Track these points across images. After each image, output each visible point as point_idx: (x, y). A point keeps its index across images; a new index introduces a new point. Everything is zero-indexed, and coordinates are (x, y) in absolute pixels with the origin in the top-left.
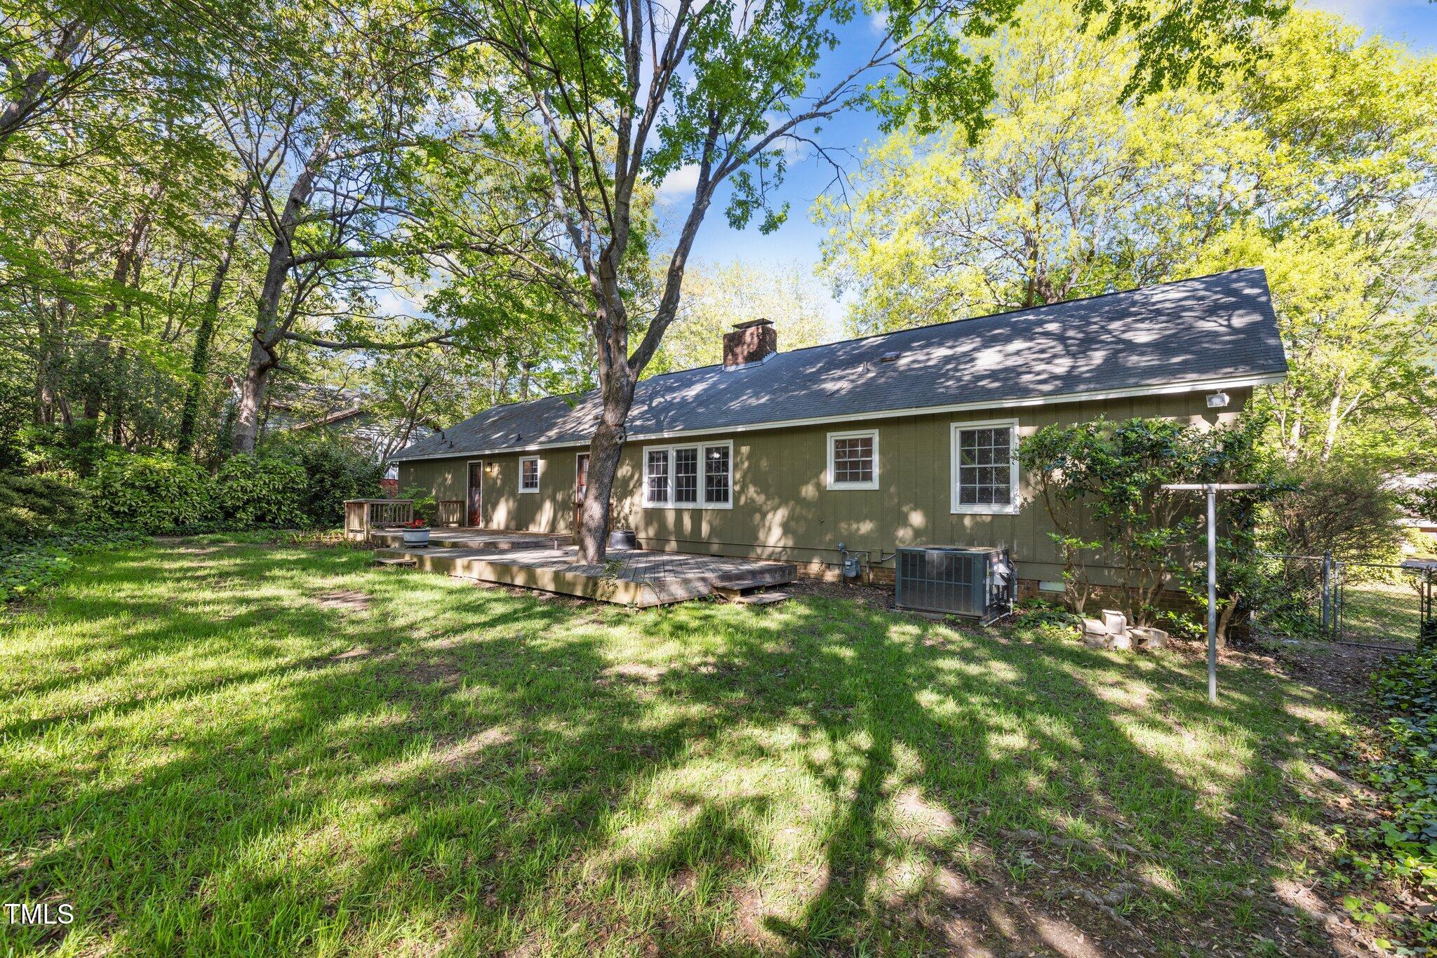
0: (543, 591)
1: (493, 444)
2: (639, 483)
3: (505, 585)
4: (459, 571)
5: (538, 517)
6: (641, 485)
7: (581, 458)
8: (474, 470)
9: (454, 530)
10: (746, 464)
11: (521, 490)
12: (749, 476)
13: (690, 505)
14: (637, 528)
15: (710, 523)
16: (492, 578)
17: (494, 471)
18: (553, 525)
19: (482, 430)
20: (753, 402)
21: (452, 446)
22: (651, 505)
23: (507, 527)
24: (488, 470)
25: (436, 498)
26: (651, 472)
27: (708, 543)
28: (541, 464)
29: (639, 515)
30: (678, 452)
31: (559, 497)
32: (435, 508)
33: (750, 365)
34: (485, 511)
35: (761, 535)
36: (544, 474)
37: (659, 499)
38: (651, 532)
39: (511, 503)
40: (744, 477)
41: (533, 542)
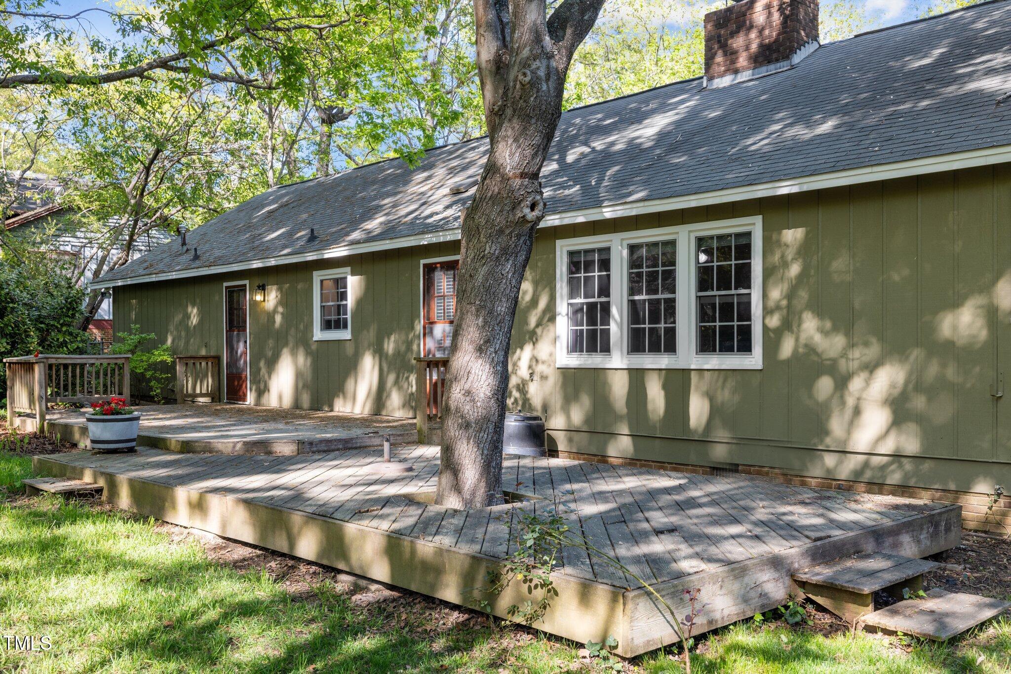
0: (362, 579)
1: (265, 251)
2: (550, 315)
3: (275, 554)
4: (181, 514)
5: (350, 384)
6: (553, 319)
7: (430, 269)
8: (235, 297)
9: (201, 411)
10: (795, 269)
11: (319, 334)
12: (803, 295)
13: (663, 361)
14: (545, 408)
15: (711, 397)
16: (247, 534)
17: (270, 299)
18: (379, 399)
19: (249, 227)
20: (801, 132)
21: (196, 257)
22: (574, 361)
23: (297, 405)
24: (259, 297)
25: (173, 351)
26: (572, 294)
27: (704, 441)
28: (354, 284)
29: (551, 381)
30: (633, 248)
31: (390, 346)
32: (169, 368)
33: (763, 71)
34: (256, 373)
35: (836, 426)
36: (360, 303)
37: (592, 349)
38: (577, 416)
39: (301, 359)
40: (790, 296)
41: (340, 440)
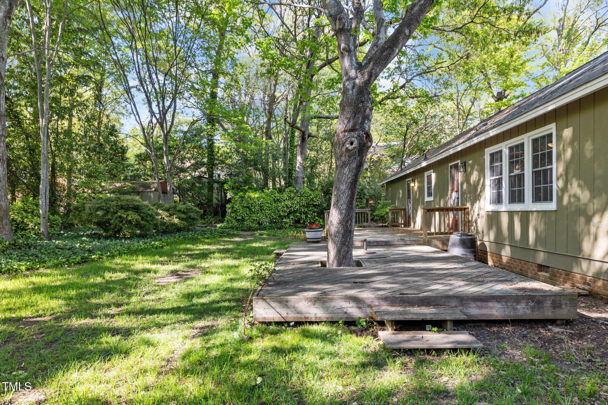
2: (484, 187)
7: (451, 168)
8: (409, 186)
10: (569, 153)
11: (426, 199)
12: (572, 167)
13: (520, 207)
14: (483, 231)
22: (492, 208)
23: (421, 228)
24: (413, 185)
26: (492, 174)
27: (534, 250)
28: (433, 177)
30: (510, 149)
31: (442, 203)
34: (413, 215)
36: (435, 185)
37: (497, 202)
40: (566, 169)
41: (383, 242)
